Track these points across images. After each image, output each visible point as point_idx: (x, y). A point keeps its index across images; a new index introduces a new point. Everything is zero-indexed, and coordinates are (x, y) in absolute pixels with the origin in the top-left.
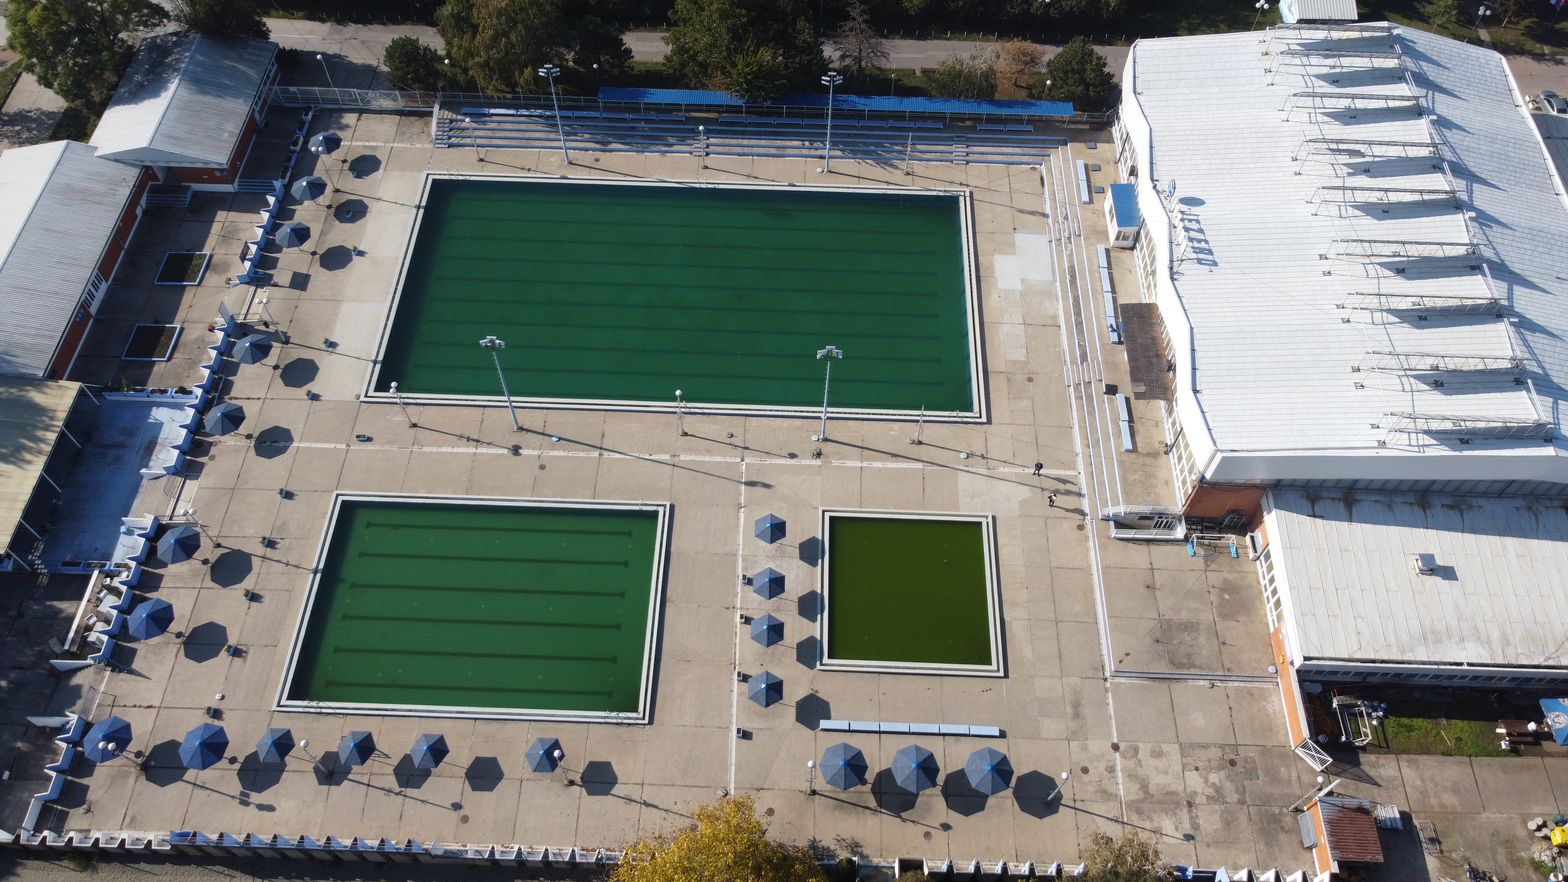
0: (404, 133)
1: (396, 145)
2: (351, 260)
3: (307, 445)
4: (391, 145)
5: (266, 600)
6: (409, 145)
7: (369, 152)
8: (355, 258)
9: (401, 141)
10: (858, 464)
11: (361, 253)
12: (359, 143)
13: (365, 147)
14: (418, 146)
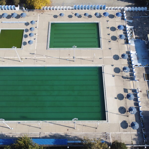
0: (119, 137)
1: (119, 133)
2: (117, 96)
3: (110, 57)
4: (120, 133)
5: (107, 34)
6: (116, 133)
7: (125, 130)
8: (116, 97)
9: (118, 134)
10: (15, 57)
11: (116, 98)
12: (129, 133)
13: (127, 132)
14: (114, 133)
